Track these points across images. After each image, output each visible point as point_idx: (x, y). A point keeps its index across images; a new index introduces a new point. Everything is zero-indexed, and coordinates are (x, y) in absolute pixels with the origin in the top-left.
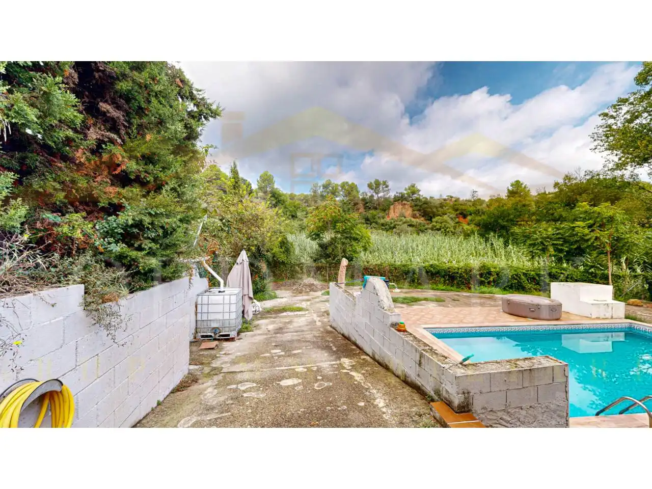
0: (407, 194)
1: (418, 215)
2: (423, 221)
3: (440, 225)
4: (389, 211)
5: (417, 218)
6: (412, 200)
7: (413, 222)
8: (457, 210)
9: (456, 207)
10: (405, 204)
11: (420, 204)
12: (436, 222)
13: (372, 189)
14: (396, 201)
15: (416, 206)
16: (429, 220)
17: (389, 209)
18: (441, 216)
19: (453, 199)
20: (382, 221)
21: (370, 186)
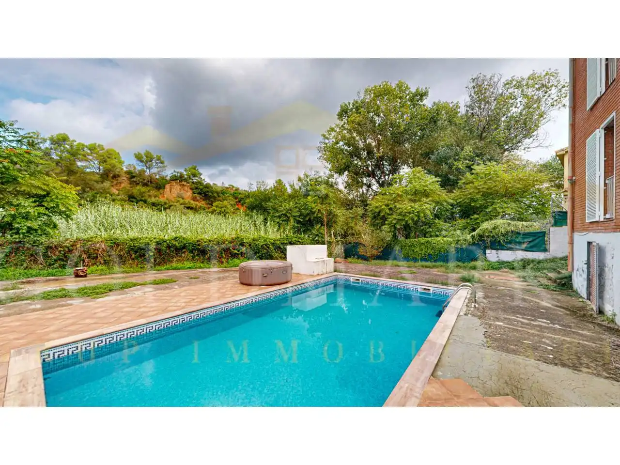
0: (187, 175)
1: (198, 198)
2: (203, 204)
3: (220, 210)
4: (164, 191)
5: (197, 201)
6: (193, 182)
7: (192, 204)
8: (236, 198)
9: (236, 195)
10: (183, 185)
11: (201, 187)
12: (217, 207)
13: (142, 161)
14: (173, 180)
15: (197, 188)
16: (210, 204)
17: (164, 187)
18: (221, 201)
19: (234, 189)
20: (153, 200)
21: (139, 157)
